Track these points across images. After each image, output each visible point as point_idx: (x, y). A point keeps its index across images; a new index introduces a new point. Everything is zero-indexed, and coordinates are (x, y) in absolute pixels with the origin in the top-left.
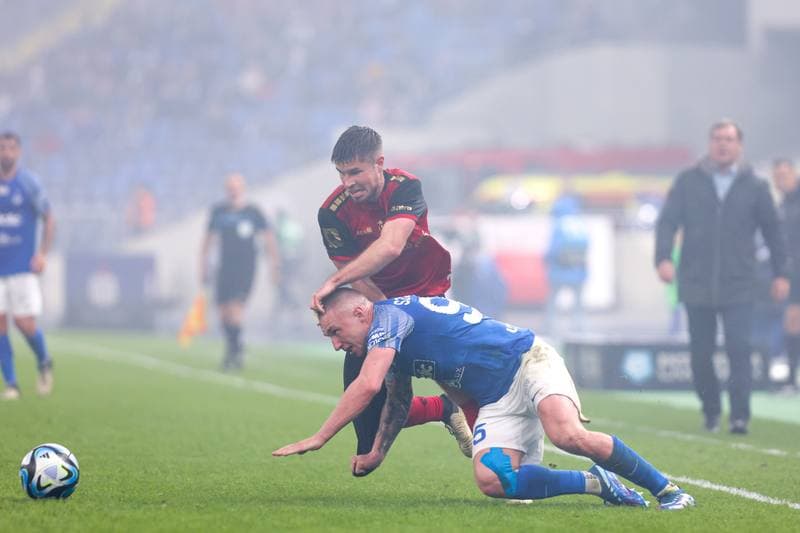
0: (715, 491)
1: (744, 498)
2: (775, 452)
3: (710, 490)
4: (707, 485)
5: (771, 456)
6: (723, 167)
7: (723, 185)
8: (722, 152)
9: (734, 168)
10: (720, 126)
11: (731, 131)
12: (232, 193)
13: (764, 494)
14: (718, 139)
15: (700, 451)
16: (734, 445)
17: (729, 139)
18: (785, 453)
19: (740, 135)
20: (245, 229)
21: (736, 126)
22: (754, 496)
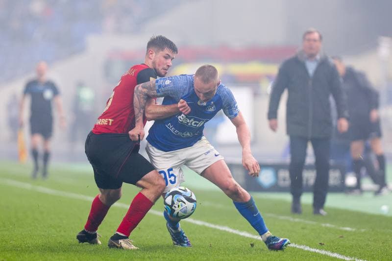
0: (312, 252)
1: (330, 256)
2: (348, 229)
3: (308, 251)
4: (307, 248)
5: (346, 231)
6: (311, 56)
7: (311, 67)
8: (311, 48)
9: (318, 57)
10: (310, 33)
11: (316, 35)
12: (40, 73)
13: (342, 254)
14: (309, 40)
15: (303, 228)
16: (323, 225)
17: (315, 41)
18: (354, 230)
19: (321, 37)
20: (48, 94)
21: (318, 32)
22: (335, 255)
